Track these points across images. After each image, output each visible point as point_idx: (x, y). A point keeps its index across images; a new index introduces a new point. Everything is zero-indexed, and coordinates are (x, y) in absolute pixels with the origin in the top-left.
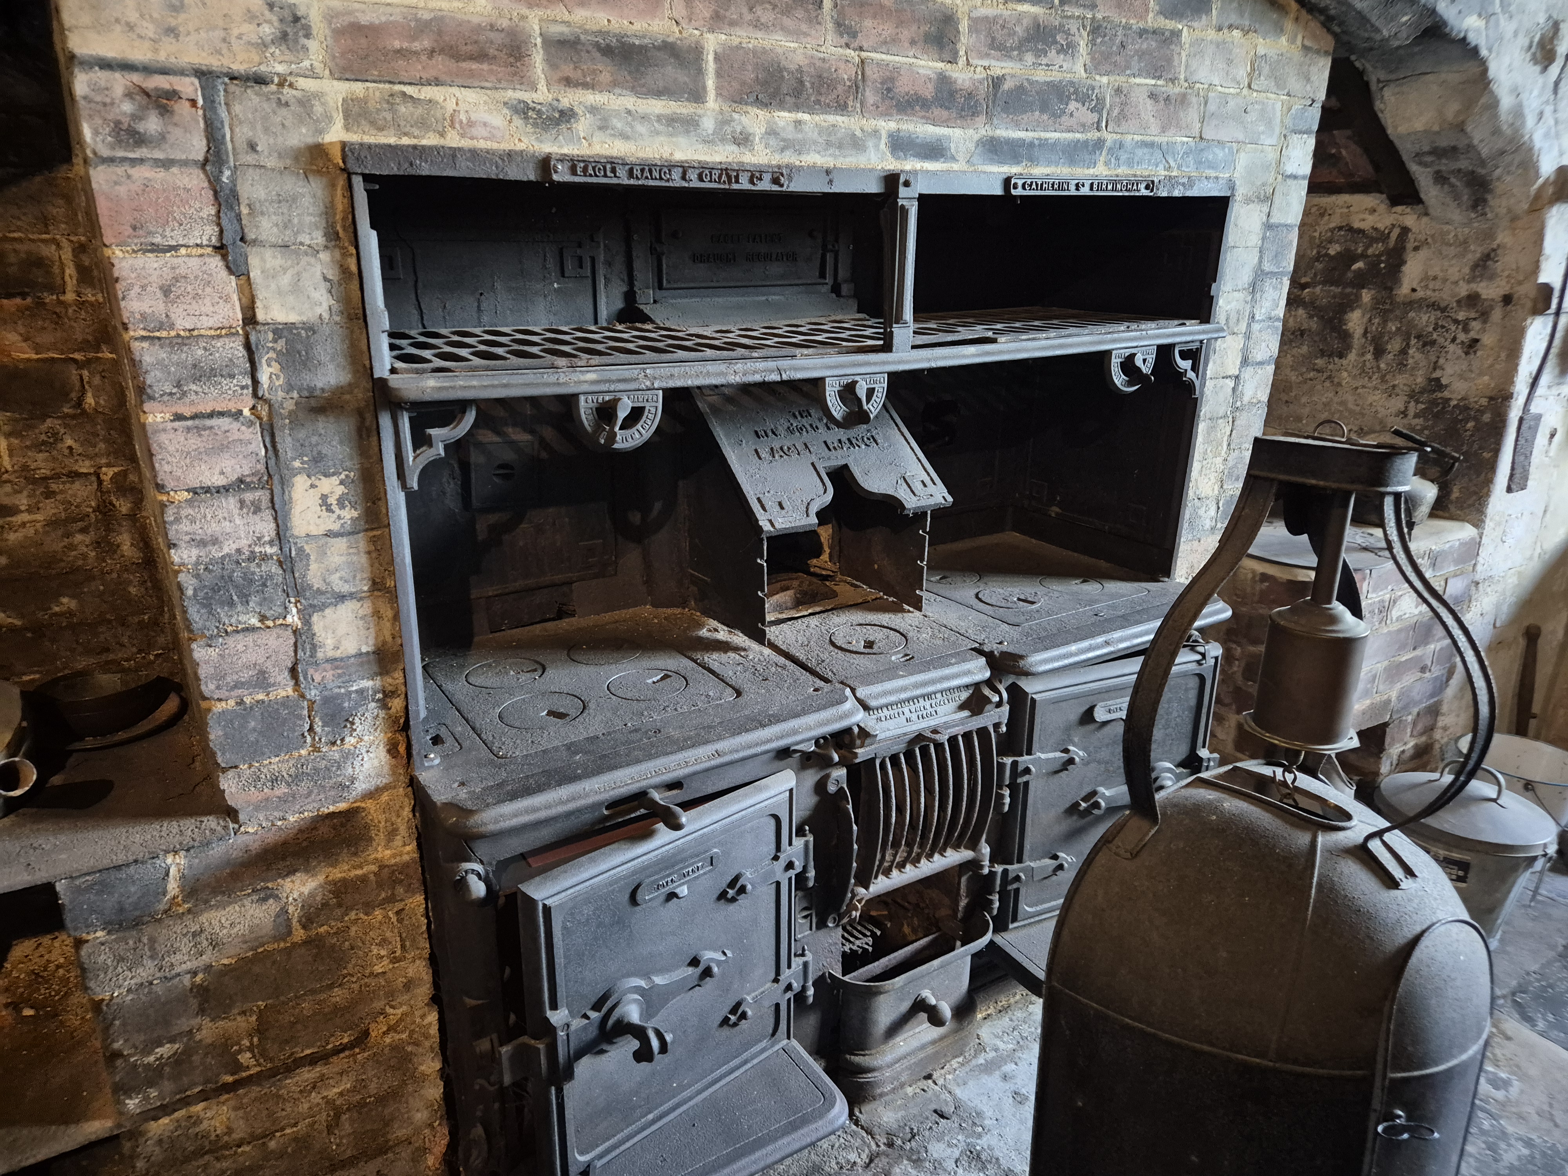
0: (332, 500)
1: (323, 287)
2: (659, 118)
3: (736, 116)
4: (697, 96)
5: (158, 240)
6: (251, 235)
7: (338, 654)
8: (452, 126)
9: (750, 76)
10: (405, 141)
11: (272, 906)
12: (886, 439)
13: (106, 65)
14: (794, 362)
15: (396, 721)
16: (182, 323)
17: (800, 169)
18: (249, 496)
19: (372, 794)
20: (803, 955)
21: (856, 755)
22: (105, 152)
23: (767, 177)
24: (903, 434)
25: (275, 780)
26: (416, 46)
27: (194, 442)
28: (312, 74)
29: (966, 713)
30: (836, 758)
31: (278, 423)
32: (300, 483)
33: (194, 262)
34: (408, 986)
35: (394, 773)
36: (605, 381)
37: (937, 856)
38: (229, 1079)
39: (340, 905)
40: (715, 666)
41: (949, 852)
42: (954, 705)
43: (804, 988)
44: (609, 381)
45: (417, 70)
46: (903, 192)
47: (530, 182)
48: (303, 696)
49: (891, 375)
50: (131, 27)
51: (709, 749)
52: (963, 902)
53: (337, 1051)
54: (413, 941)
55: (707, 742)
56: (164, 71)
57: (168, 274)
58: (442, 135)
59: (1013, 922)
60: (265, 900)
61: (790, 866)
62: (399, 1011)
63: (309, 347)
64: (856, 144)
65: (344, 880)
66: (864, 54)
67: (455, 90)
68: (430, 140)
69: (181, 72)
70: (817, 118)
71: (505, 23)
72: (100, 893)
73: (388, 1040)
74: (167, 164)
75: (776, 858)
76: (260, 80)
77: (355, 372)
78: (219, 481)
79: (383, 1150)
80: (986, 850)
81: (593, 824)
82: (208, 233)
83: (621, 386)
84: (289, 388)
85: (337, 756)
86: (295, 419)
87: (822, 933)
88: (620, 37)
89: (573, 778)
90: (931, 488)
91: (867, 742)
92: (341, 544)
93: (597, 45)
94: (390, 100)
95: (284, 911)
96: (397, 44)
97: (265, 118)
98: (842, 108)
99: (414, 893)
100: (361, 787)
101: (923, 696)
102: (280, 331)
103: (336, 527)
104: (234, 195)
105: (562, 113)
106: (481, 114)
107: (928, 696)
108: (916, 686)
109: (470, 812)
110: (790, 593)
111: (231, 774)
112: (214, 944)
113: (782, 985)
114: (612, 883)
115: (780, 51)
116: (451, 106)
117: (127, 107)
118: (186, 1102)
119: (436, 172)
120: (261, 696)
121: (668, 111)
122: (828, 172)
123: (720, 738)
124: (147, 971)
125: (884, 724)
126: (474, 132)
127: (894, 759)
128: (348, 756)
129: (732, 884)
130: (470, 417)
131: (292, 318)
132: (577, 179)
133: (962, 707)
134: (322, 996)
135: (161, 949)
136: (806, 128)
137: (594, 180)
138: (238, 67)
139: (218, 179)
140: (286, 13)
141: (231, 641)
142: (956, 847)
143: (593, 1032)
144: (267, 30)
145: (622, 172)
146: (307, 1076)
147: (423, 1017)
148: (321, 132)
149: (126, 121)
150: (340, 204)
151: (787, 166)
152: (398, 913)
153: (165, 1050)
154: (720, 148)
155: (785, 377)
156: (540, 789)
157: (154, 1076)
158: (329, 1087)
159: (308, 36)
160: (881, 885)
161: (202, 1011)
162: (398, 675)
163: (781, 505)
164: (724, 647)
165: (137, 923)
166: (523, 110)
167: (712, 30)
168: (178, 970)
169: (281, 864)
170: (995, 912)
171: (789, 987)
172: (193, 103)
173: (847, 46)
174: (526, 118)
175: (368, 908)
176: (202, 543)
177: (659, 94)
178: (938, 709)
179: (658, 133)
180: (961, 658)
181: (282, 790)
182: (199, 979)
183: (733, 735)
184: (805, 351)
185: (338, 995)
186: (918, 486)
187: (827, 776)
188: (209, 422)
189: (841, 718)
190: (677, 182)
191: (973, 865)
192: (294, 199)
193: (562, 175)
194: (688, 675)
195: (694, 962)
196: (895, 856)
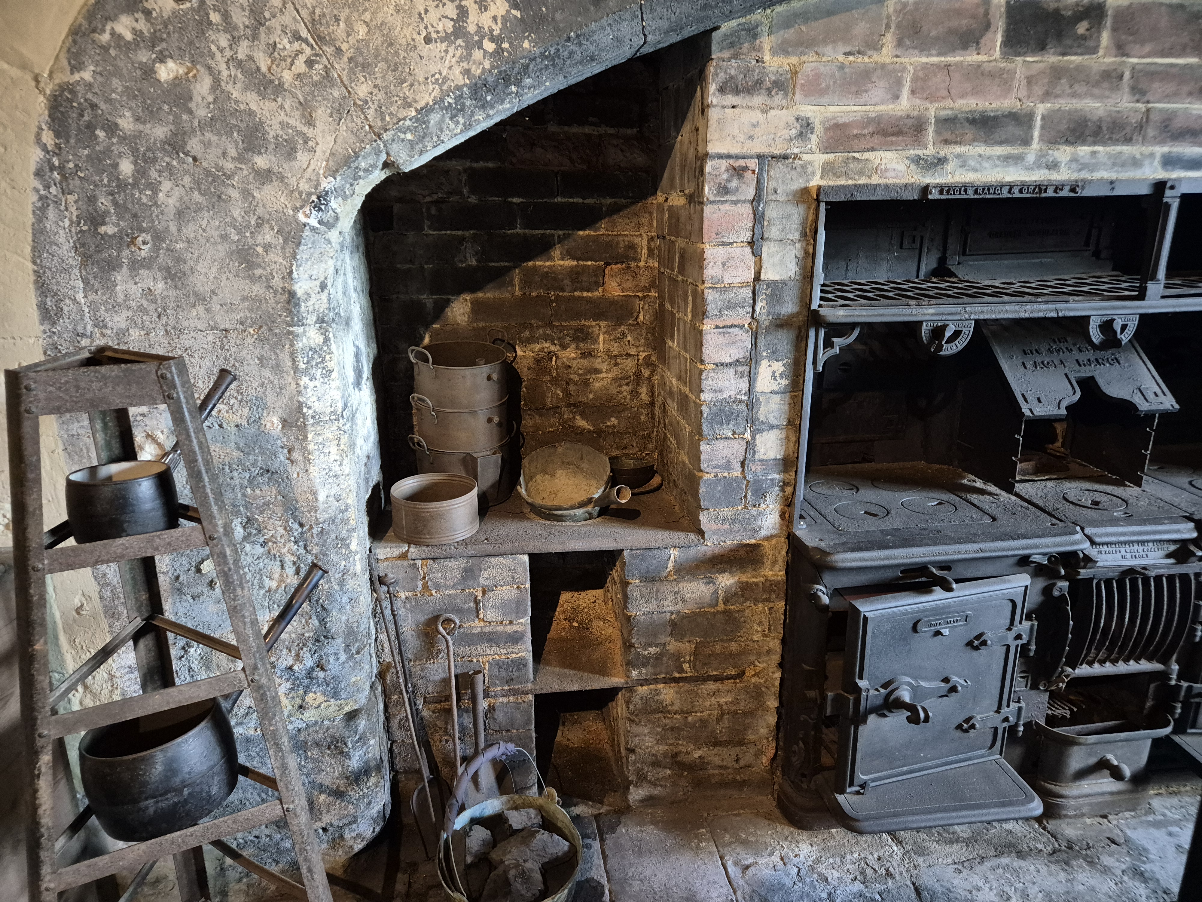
0: (777, 374)
1: (795, 261)
2: (999, 157)
3: (1050, 152)
4: (1026, 142)
5: (725, 240)
6: (766, 236)
7: (765, 458)
8: (876, 172)
9: (1064, 127)
10: (850, 182)
11: (711, 587)
12: (1127, 360)
13: (720, 157)
14: (1068, 305)
15: (787, 500)
16: (727, 280)
17: (1091, 181)
18: (739, 369)
19: (768, 538)
20: (1019, 702)
21: (1078, 573)
22: (712, 198)
23: (1067, 188)
24: (1141, 358)
25: (724, 520)
26: (866, 131)
27: (721, 340)
28: (811, 152)
29: (1172, 561)
30: (1063, 572)
31: (760, 332)
32: (764, 363)
33: (739, 250)
34: (769, 652)
35: (781, 529)
36: (940, 314)
37: (1132, 662)
38: (677, 675)
39: (743, 596)
40: (976, 502)
41: (1143, 661)
42: (1161, 553)
43: (1016, 725)
44: (943, 314)
45: (863, 144)
46: (1168, 193)
47: (914, 200)
48: (745, 477)
49: (1142, 316)
50: (734, 138)
51: (976, 546)
52: (1149, 704)
53: (728, 678)
54: (775, 628)
55: (974, 542)
56: (744, 157)
57: (726, 256)
58: (870, 177)
59: (1191, 728)
60: (709, 583)
61: (1019, 637)
62: (762, 666)
63: (782, 293)
64: (1136, 163)
65: (747, 582)
66: (1150, 105)
67: (881, 153)
68: (863, 181)
69: (751, 157)
70: (1108, 149)
71: (916, 113)
72: (641, 560)
73: (753, 680)
74: (736, 202)
75: (1009, 629)
76: (785, 157)
77: (801, 306)
78: (728, 360)
79: (741, 743)
80: (1175, 667)
81: (892, 580)
82: (747, 236)
83: (950, 317)
84: (769, 313)
85: (755, 513)
86: (768, 330)
87: (1033, 693)
88: (982, 113)
89: (887, 547)
90: (1162, 398)
91: (1089, 565)
92: (777, 398)
93: (967, 119)
94: (846, 162)
95: (716, 592)
96: (855, 132)
97: (784, 177)
98: (1128, 140)
99: (780, 599)
100: (764, 533)
101: (1137, 542)
102: (772, 284)
103: (776, 389)
104: (763, 216)
105: (939, 160)
106: (893, 165)
107: (1143, 542)
108: (1133, 534)
109: (828, 554)
110: (1032, 463)
111: (705, 512)
112: (683, 601)
113: (1002, 716)
114: (905, 614)
115: (1087, 109)
116: (877, 161)
117: (725, 176)
118: (656, 681)
119: (864, 198)
120: (726, 474)
121: (1006, 153)
122: (1112, 183)
123: (982, 541)
124: (652, 606)
125: (1104, 556)
126: (888, 174)
127: (1108, 582)
128: (760, 514)
129: (978, 637)
130: (856, 333)
131: (777, 278)
132: (943, 197)
133: (1169, 556)
134: (726, 645)
135: (660, 597)
136: (1099, 156)
137: (953, 197)
138: (777, 152)
139: (757, 208)
140: (804, 122)
141: (718, 443)
142: (1150, 659)
143: (880, 701)
144: (794, 132)
145: (970, 192)
146: (712, 687)
147: (773, 673)
148: (808, 181)
149: (723, 182)
150: (811, 217)
151: (1082, 180)
152: (770, 609)
153: (653, 650)
154: (1037, 172)
155: (1060, 314)
156: (867, 549)
157: (645, 662)
158: (721, 696)
159: (812, 133)
160: (1084, 670)
161: (671, 634)
162: (793, 474)
163: (1039, 400)
164: (982, 492)
165: (653, 580)
166: (917, 160)
167: (1042, 102)
168: (665, 609)
169: (719, 566)
170: (1177, 716)
171: (1006, 719)
172: (754, 171)
173: (1138, 101)
174: (918, 164)
175: (756, 601)
176: (715, 391)
177: (1001, 143)
178: (1149, 554)
179: (996, 166)
180: (1173, 520)
181: (726, 526)
182: (673, 617)
183: (993, 541)
184: (1077, 298)
185: (734, 647)
186: (1150, 396)
187: (1054, 585)
188: (729, 330)
189: (1072, 544)
190: (1005, 194)
191: (1164, 676)
192: (790, 216)
193: (934, 195)
194: (957, 505)
195: (946, 680)
196: (1097, 655)
